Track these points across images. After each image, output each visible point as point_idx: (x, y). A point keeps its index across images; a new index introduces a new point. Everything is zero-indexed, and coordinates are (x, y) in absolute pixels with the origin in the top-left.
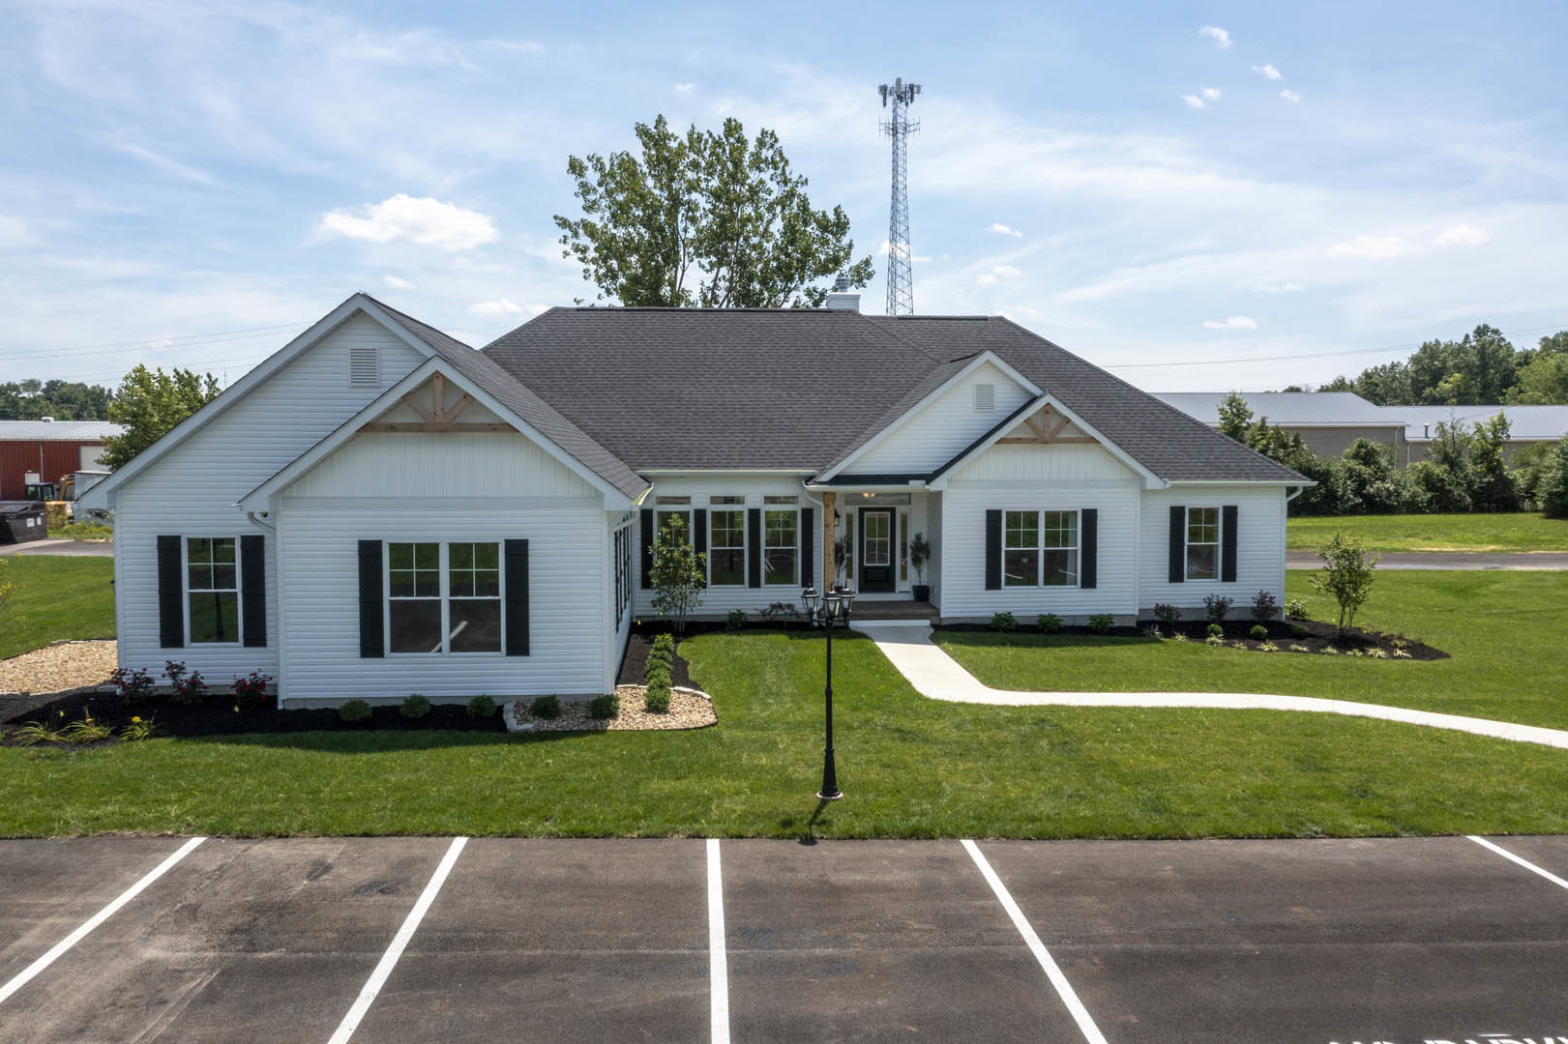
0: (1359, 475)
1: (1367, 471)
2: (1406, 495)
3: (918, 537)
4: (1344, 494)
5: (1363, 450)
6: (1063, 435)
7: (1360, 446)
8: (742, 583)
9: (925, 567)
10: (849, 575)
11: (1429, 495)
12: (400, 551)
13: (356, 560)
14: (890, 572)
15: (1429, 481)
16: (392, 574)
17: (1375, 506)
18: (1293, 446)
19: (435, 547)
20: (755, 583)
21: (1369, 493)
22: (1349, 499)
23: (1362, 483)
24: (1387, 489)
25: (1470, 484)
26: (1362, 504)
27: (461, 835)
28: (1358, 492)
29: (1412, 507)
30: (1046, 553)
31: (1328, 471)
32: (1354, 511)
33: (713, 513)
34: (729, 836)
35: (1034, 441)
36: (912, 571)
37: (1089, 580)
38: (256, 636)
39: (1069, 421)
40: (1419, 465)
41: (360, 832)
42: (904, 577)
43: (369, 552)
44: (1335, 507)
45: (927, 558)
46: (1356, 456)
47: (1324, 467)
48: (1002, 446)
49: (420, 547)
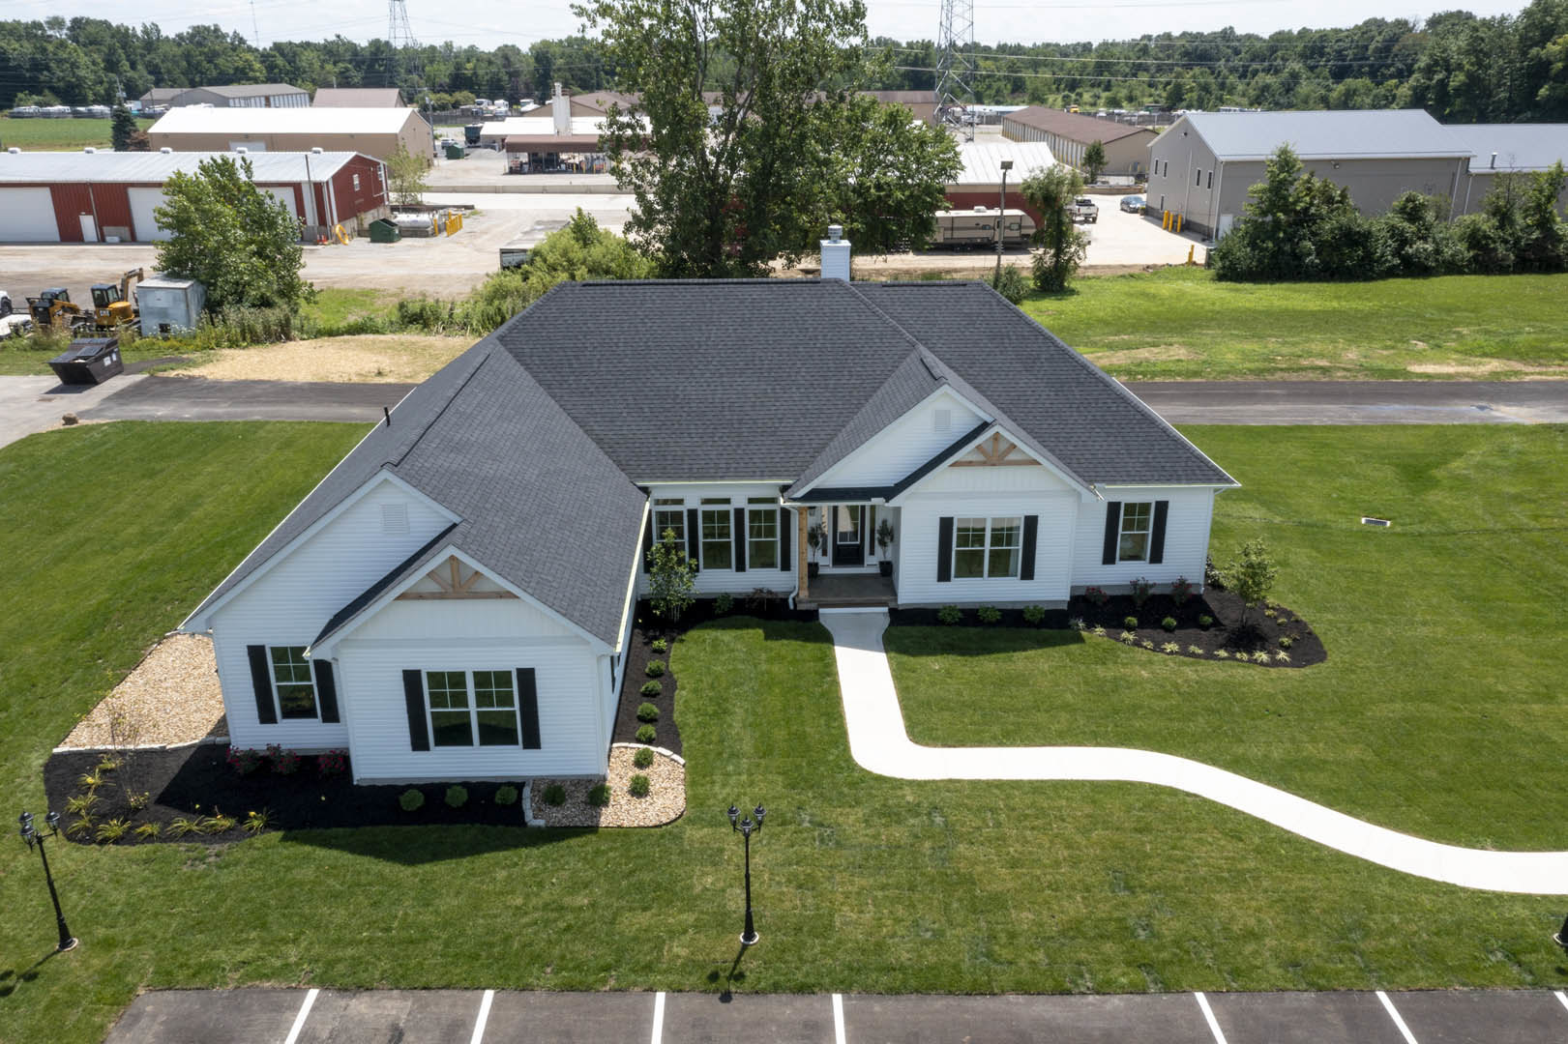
0: (1402, 232)
1: (1409, 228)
2: (1448, 252)
3: (884, 522)
4: (1382, 256)
5: (1410, 205)
6: (1012, 457)
7: (1408, 200)
8: (729, 567)
9: (890, 548)
10: (825, 553)
11: (1472, 253)
12: (436, 678)
13: (402, 683)
14: (859, 549)
15: (1475, 239)
16: (430, 693)
17: (1414, 268)
18: (1338, 202)
19: (462, 675)
20: (741, 568)
21: (1407, 253)
22: (1386, 260)
23: (1404, 242)
24: (1425, 250)
25: (1517, 241)
26: (1399, 265)
27: (489, 988)
28: (1397, 253)
29: (1453, 268)
30: (991, 551)
31: (1370, 233)
32: (1391, 273)
33: (704, 512)
34: (674, 990)
35: (983, 464)
36: (878, 548)
37: (1028, 573)
38: (331, 714)
39: (1015, 446)
40: (1467, 218)
41: (421, 986)
42: (872, 553)
43: (411, 679)
44: (1371, 270)
45: (892, 540)
46: (1402, 210)
47: (1366, 227)
48: (955, 469)
49: (452, 675)
